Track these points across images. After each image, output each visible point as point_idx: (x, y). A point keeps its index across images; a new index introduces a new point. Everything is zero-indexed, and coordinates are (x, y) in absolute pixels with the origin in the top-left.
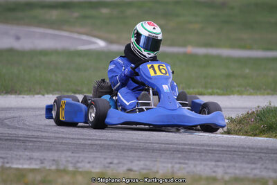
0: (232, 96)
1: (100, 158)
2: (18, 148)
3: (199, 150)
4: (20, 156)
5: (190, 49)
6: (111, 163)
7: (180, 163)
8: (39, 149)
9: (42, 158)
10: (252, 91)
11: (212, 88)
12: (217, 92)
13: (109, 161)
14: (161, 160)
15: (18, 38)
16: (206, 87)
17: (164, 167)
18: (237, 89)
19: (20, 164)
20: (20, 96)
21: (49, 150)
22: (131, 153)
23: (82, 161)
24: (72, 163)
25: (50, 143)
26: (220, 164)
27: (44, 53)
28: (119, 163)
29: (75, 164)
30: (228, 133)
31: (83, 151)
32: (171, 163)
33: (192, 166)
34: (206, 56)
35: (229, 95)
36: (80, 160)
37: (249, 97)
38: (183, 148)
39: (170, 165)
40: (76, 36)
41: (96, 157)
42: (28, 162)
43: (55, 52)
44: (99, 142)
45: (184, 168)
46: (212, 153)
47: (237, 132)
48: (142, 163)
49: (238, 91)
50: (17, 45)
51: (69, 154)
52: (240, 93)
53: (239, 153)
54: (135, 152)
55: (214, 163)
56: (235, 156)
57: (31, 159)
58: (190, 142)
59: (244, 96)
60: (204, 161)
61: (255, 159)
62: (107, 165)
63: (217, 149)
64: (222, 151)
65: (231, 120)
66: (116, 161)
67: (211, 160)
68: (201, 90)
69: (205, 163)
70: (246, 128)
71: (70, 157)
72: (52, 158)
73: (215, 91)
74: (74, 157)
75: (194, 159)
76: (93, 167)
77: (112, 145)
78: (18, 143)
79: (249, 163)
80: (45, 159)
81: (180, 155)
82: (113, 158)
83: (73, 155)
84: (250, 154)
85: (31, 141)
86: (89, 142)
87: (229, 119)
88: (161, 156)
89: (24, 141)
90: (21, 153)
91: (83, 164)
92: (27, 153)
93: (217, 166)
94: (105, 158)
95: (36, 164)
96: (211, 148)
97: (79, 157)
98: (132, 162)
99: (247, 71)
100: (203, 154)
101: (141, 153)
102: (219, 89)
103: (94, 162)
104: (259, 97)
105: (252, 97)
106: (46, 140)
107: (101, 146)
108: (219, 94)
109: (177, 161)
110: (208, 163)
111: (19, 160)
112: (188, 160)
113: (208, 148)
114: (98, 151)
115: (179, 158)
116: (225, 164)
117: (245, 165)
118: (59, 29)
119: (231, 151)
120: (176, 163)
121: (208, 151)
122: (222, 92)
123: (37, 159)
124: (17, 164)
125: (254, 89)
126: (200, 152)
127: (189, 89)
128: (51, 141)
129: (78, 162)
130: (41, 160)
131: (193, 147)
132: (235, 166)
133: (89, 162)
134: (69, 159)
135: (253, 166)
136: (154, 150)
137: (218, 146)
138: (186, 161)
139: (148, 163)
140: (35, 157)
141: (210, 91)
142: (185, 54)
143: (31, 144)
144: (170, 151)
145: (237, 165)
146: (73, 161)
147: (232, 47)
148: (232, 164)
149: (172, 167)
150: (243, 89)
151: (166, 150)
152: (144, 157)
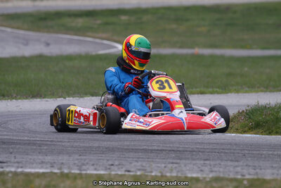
0: (230, 94)
1: (103, 160)
2: (34, 152)
3: (192, 149)
4: (34, 160)
5: (197, 51)
6: (112, 165)
7: (172, 163)
9: (53, 161)
10: (247, 89)
11: (212, 87)
13: (110, 163)
14: (157, 160)
16: (207, 87)
17: (158, 167)
18: (235, 88)
19: (33, 168)
21: (60, 153)
22: (132, 154)
23: (87, 163)
24: (78, 166)
25: (63, 146)
26: (206, 162)
28: (119, 165)
29: (81, 166)
31: (90, 153)
32: (165, 163)
33: (183, 165)
34: (212, 56)
35: (227, 93)
36: (85, 162)
37: (245, 94)
39: (163, 165)
41: (100, 159)
42: (40, 166)
45: (176, 168)
46: (202, 152)
48: (139, 164)
49: (235, 90)
51: (77, 157)
52: (237, 91)
53: (226, 151)
54: (135, 152)
55: (202, 162)
56: (222, 154)
57: (42, 162)
59: (240, 94)
60: (194, 160)
61: (239, 156)
62: (108, 167)
63: (208, 147)
64: (213, 149)
66: (117, 163)
67: (201, 159)
68: (202, 89)
69: (194, 162)
70: (236, 126)
71: (78, 159)
72: (61, 162)
73: (215, 90)
74: (81, 159)
75: (185, 159)
76: (95, 169)
79: (231, 161)
80: (55, 163)
81: (174, 155)
82: (115, 160)
83: (80, 158)
84: (236, 151)
85: (46, 145)
88: (157, 156)
89: (40, 145)
90: (35, 157)
91: (87, 166)
92: (40, 157)
93: (204, 165)
94: (108, 160)
95: (46, 168)
96: (202, 147)
97: (85, 160)
98: (131, 163)
99: (246, 69)
100: (194, 153)
101: (140, 154)
102: (216, 88)
103: (97, 164)
104: (254, 94)
105: (247, 94)
107: (106, 148)
108: (218, 93)
109: (171, 161)
110: (198, 162)
111: (33, 164)
112: (180, 159)
113: (200, 147)
114: (103, 153)
115: (174, 158)
116: (212, 163)
117: (229, 163)
119: (220, 149)
120: (169, 163)
121: (199, 150)
123: (49, 162)
124: (30, 168)
125: (249, 87)
126: (192, 151)
127: (192, 88)
129: (84, 164)
130: (51, 164)
132: (220, 164)
133: (93, 165)
134: (76, 162)
135: (236, 164)
136: (152, 151)
138: (178, 161)
140: (47, 161)
141: (211, 90)
142: (193, 55)
143: (45, 148)
145: (222, 163)
146: (79, 164)
147: (235, 47)
148: (218, 162)
149: (165, 167)
150: (240, 87)
151: (161, 150)
152: (143, 158)
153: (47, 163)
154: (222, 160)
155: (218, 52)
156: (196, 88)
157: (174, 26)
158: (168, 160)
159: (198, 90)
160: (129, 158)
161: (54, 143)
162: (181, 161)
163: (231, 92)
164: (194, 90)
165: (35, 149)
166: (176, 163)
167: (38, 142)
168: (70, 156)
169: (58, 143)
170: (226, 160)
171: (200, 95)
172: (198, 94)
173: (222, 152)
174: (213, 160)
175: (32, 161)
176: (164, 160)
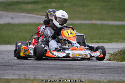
0: (113, 43)
2: (9, 70)
3: (95, 68)
4: (9, 73)
5: (94, 22)
6: (52, 75)
7: (85, 75)
8: (18, 69)
10: (122, 40)
11: (103, 39)
12: (106, 41)
13: (51, 74)
14: (76, 73)
15: (13, 18)
16: (100, 39)
17: (77, 77)
18: (115, 40)
20: (12, 45)
21: (23, 70)
22: (62, 71)
23: (39, 75)
25: (24, 66)
26: (104, 74)
27: (25, 25)
28: (56, 75)
30: (110, 60)
31: (40, 70)
32: (80, 75)
33: (90, 76)
34: (102, 25)
36: (37, 74)
37: (121, 43)
38: (87, 68)
40: (40, 16)
41: (45, 73)
43: (30, 24)
44: (47, 66)
45: (87, 77)
46: (100, 70)
47: (114, 60)
48: (67, 75)
49: (116, 41)
50: (12, 21)
51: (32, 71)
52: (117, 42)
53: (113, 70)
54: (64, 70)
55: (101, 74)
56: (111, 71)
57: (14, 74)
58: (90, 65)
61: (121, 72)
62: (50, 76)
63: (103, 68)
64: (106, 68)
65: (111, 54)
67: (100, 73)
68: (98, 41)
69: (96, 74)
70: (118, 58)
71: (33, 73)
72: (24, 74)
73: (105, 41)
74: (35, 73)
76: (43, 77)
77: (54, 67)
78: (9, 67)
79: (117, 74)
80: (21, 74)
81: (85, 71)
82: (53, 73)
84: (118, 70)
85: (15, 66)
86: (43, 66)
87: (110, 54)
88: (76, 72)
89: (12, 66)
90: (10, 72)
93: (102, 76)
94: (49, 73)
96: (100, 67)
97: (37, 73)
98: (62, 75)
99: (121, 31)
100: (96, 70)
101: (67, 70)
102: (106, 40)
103: (44, 75)
106: (22, 65)
107: (48, 67)
108: (106, 42)
109: (84, 74)
110: (98, 74)
111: (9, 75)
112: (89, 73)
113: (99, 67)
114: (46, 70)
115: (85, 72)
116: (106, 75)
118: (32, 14)
119: (110, 69)
120: (83, 75)
121: (98, 69)
122: (108, 41)
126: (95, 69)
128: (25, 66)
129: (36, 75)
130: (19, 74)
131: (92, 67)
133: (42, 75)
134: (32, 74)
136: (73, 69)
137: (104, 66)
138: (88, 74)
139: (69, 75)
140: (16, 73)
141: (102, 41)
142: (92, 24)
143: (15, 67)
144: (80, 69)
145: (112, 75)
146: (34, 75)
148: (109, 74)
149: (81, 77)
150: (118, 40)
151: (78, 69)
152: (68, 72)
153: (16, 75)
154: (111, 74)
155: (105, 22)
156: (94, 40)
157: (81, 9)
158: (82, 73)
159: (95, 41)
160: (61, 72)
161: (19, 65)
162: (89, 74)
163: (114, 42)
164: (93, 41)
165: (9, 68)
166: (87, 75)
167: (11, 65)
168: (29, 71)
169: (21, 65)
170: (114, 74)
171: (96, 43)
172: (95, 43)
173: (111, 70)
174: (106, 73)
175: (8, 73)
176: (80, 74)
